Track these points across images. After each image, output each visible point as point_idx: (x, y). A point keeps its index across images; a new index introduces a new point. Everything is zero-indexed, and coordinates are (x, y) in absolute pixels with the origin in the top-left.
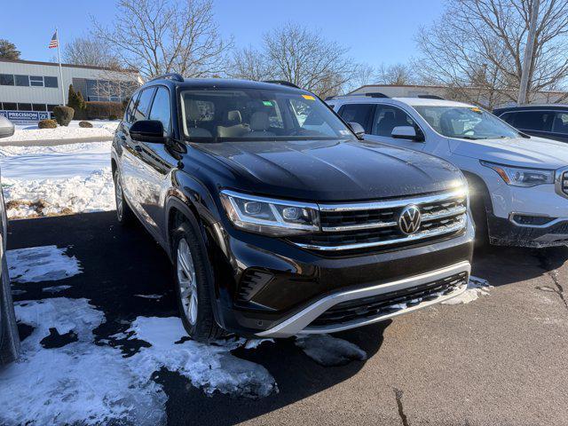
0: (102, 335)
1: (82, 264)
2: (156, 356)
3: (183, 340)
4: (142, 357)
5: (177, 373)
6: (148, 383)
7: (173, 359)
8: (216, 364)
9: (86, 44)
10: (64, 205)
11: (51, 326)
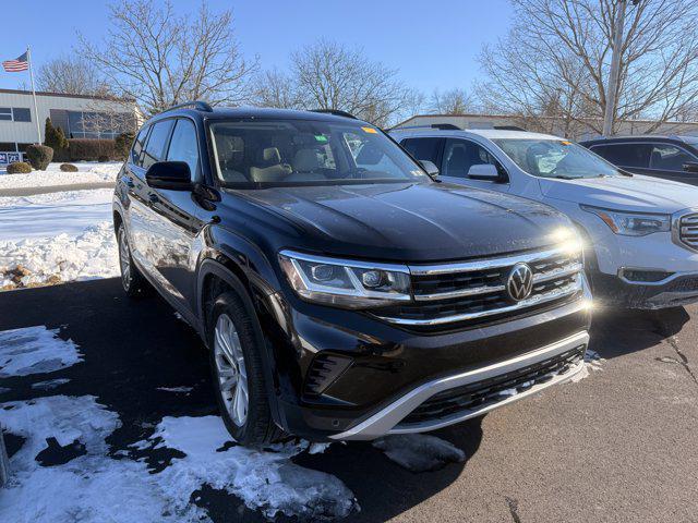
0: (119, 444)
1: (82, 350)
2: (195, 469)
3: (228, 446)
4: (175, 472)
5: (224, 491)
6: (188, 508)
7: (217, 473)
8: (274, 477)
9: (66, 67)
10: (49, 272)
11: (48, 435)
